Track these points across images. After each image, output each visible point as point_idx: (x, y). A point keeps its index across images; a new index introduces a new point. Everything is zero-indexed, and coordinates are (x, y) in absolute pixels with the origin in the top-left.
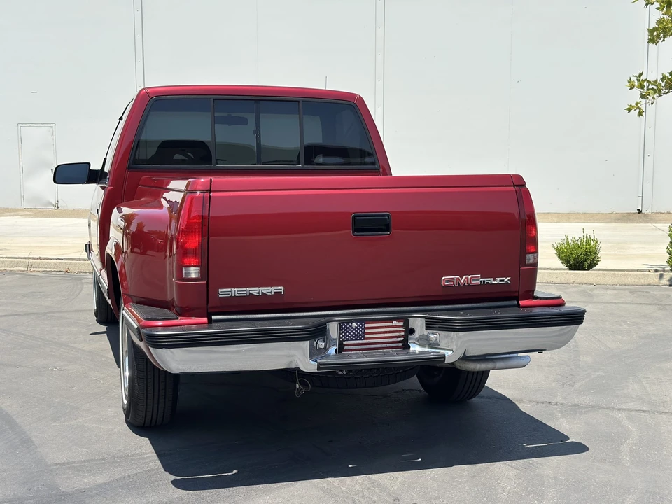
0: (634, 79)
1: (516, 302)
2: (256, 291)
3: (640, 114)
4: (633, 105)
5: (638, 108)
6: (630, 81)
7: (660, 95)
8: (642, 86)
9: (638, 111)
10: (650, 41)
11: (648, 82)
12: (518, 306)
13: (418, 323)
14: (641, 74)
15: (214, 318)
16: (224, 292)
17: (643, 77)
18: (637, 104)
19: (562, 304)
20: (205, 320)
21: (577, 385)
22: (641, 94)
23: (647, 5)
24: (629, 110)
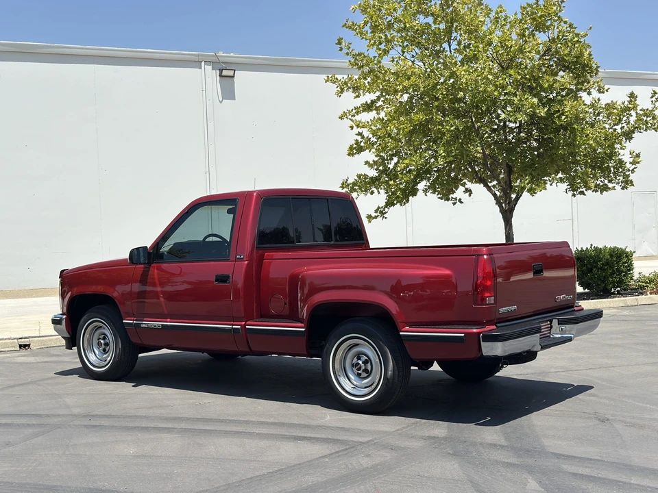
1: (572, 309)
2: (509, 308)
12: (575, 310)
13: (555, 322)
15: (498, 325)
16: (502, 310)
19: (583, 309)
20: (495, 327)
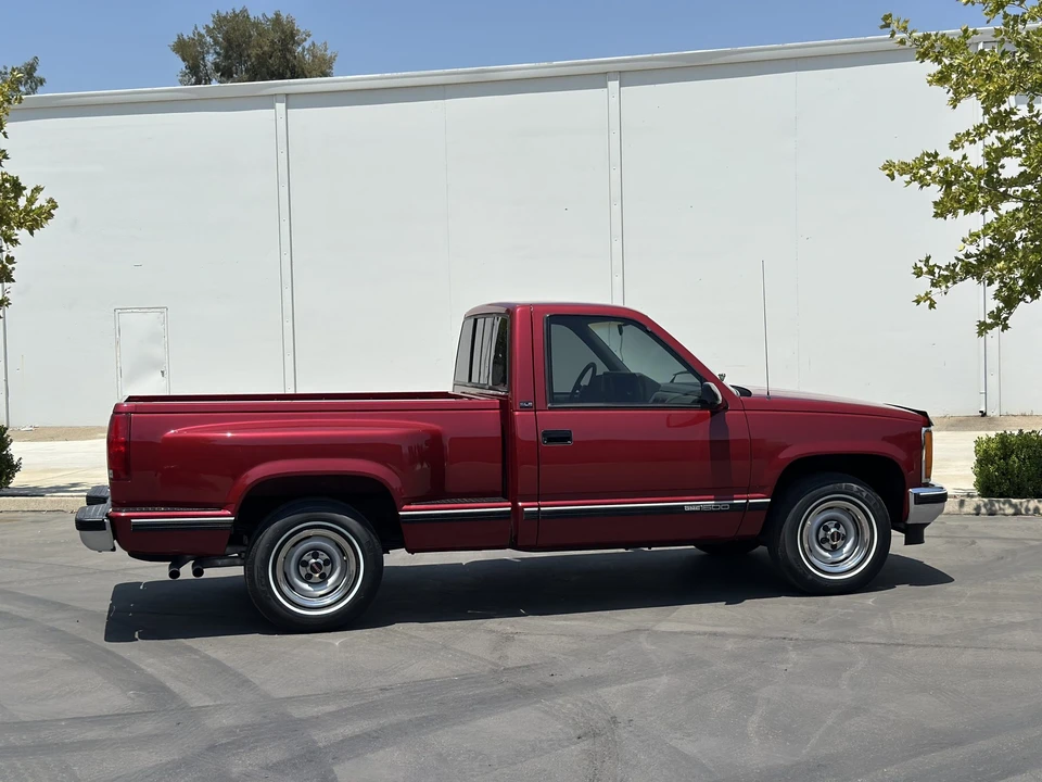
0: (920, 265)
3: (932, 306)
4: (923, 295)
5: (929, 298)
6: (916, 267)
7: (955, 283)
8: (931, 272)
9: (928, 302)
10: (936, 215)
11: (939, 267)
14: (928, 259)
17: (931, 263)
18: (926, 294)
21: (819, 622)
22: (932, 282)
23: (922, 187)
24: (918, 302)
